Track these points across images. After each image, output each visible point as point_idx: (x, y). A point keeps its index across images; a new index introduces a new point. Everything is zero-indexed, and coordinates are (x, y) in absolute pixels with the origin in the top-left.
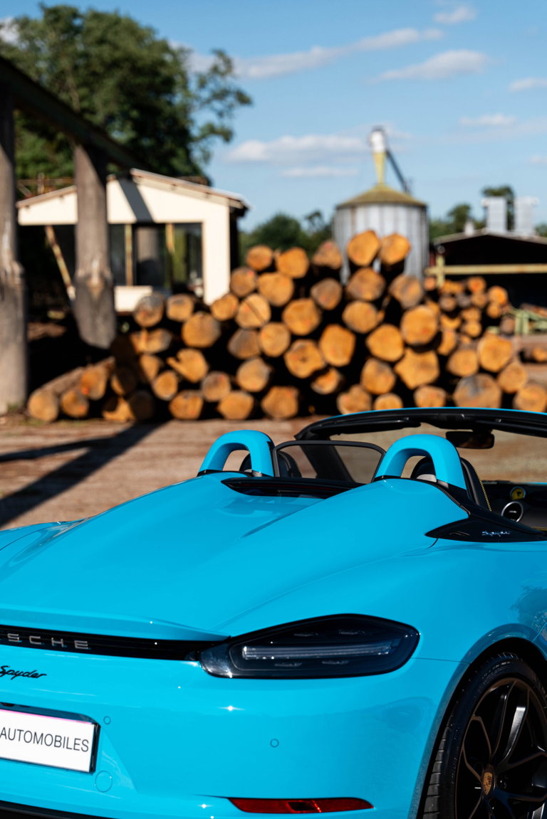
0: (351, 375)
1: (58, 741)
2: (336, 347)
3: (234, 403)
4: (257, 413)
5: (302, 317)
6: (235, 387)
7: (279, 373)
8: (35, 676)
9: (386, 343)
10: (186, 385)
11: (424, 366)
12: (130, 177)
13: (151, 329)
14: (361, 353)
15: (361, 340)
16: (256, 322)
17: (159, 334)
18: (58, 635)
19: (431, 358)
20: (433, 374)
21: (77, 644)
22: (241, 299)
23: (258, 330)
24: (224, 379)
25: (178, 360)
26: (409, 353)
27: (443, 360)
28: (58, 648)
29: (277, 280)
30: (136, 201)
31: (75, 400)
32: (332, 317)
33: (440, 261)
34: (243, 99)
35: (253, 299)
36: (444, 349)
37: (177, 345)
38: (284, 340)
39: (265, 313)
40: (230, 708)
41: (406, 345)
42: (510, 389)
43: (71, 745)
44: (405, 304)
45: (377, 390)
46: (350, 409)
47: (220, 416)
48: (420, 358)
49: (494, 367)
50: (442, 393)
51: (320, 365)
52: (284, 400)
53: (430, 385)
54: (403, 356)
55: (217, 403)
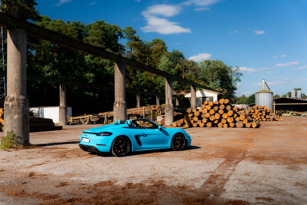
0: (220, 120)
2: (217, 116)
3: (202, 125)
4: (205, 126)
5: (212, 112)
6: (202, 122)
7: (209, 121)
9: (225, 116)
10: (195, 122)
11: (231, 119)
12: (202, 90)
13: (190, 113)
14: (221, 117)
15: (221, 115)
16: (205, 113)
19: (232, 118)
20: (233, 121)
21: (89, 133)
22: (203, 109)
23: (205, 114)
24: (200, 121)
25: (194, 118)
27: (234, 119)
29: (209, 106)
30: (203, 94)
31: (179, 124)
32: (217, 112)
33: (274, 103)
34: (241, 75)
35: (205, 109)
36: (234, 117)
37: (193, 116)
38: (209, 115)
39: (207, 112)
41: (228, 116)
42: (244, 123)
43: (88, 141)
44: (228, 110)
45: (224, 123)
46: (219, 126)
47: (199, 127)
48: (230, 118)
49: (242, 120)
50: (234, 124)
51: (215, 119)
52: (209, 124)
53: (232, 122)
54: (228, 118)
55: (199, 125)
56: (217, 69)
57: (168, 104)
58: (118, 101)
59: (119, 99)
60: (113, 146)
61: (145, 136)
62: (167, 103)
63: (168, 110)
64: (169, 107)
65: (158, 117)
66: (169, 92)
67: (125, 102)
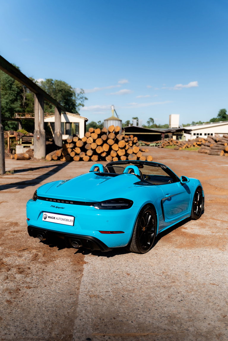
0: (108, 153)
1: (67, 220)
2: (106, 148)
3: (86, 158)
4: (90, 160)
5: (99, 142)
7: (95, 152)
8: (63, 208)
9: (115, 147)
10: (77, 154)
11: (122, 152)
12: (65, 113)
13: (70, 143)
14: (110, 149)
15: (110, 146)
16: (91, 143)
17: (72, 144)
18: (67, 201)
19: (124, 150)
20: (124, 153)
21: (71, 203)
22: (87, 138)
23: (91, 144)
24: (84, 153)
25: (75, 149)
26: (120, 149)
27: (126, 151)
28: (67, 203)
29: (95, 134)
31: (55, 157)
32: (105, 142)
33: (124, 131)
34: (86, 99)
35: (90, 138)
36: (126, 149)
37: (75, 147)
38: (96, 146)
39: (92, 141)
40: (98, 215)
41: (119, 148)
42: (139, 157)
43: (69, 221)
44: (119, 140)
45: (113, 156)
46: (108, 160)
47: (83, 160)
48: (122, 150)
49: (136, 152)
50: (126, 157)
51: (102, 151)
52: (95, 158)
53: (123, 155)
54: (118, 150)
55: (82, 158)
56: (61, 91)
57: (38, 130)
62: (36, 128)
63: (39, 138)
64: (40, 134)
65: (17, 147)
66: (40, 113)
67: (1, 125)
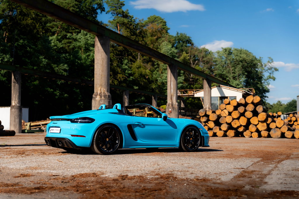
0: (247, 127)
1: (57, 130)
2: (243, 121)
3: (220, 133)
4: (225, 135)
5: (235, 115)
6: (220, 129)
7: (230, 127)
9: (254, 120)
10: (210, 129)
11: (263, 126)
12: (219, 86)
13: (203, 116)
14: (249, 123)
15: (249, 120)
16: (225, 115)
17: (205, 117)
19: (265, 124)
20: (266, 128)
21: (60, 120)
22: (222, 110)
23: (225, 117)
24: (218, 128)
25: (208, 123)
26: (260, 123)
27: (268, 125)
29: (230, 106)
30: (221, 92)
32: (243, 114)
34: (276, 70)
35: (225, 110)
36: (268, 122)
37: (208, 120)
38: (232, 119)
39: (227, 114)
41: (259, 121)
42: (283, 132)
44: (259, 112)
45: (252, 131)
46: (246, 135)
47: (217, 136)
48: (262, 124)
49: (280, 127)
50: (267, 132)
51: (239, 125)
52: (231, 133)
53: (265, 130)
54: (258, 123)
55: (216, 133)
56: (241, 61)
57: (171, 103)
58: (99, 92)
59: (101, 90)
60: (95, 139)
61: (142, 126)
62: (169, 101)
63: (171, 112)
64: (172, 108)
66: (173, 85)
67: (109, 94)
